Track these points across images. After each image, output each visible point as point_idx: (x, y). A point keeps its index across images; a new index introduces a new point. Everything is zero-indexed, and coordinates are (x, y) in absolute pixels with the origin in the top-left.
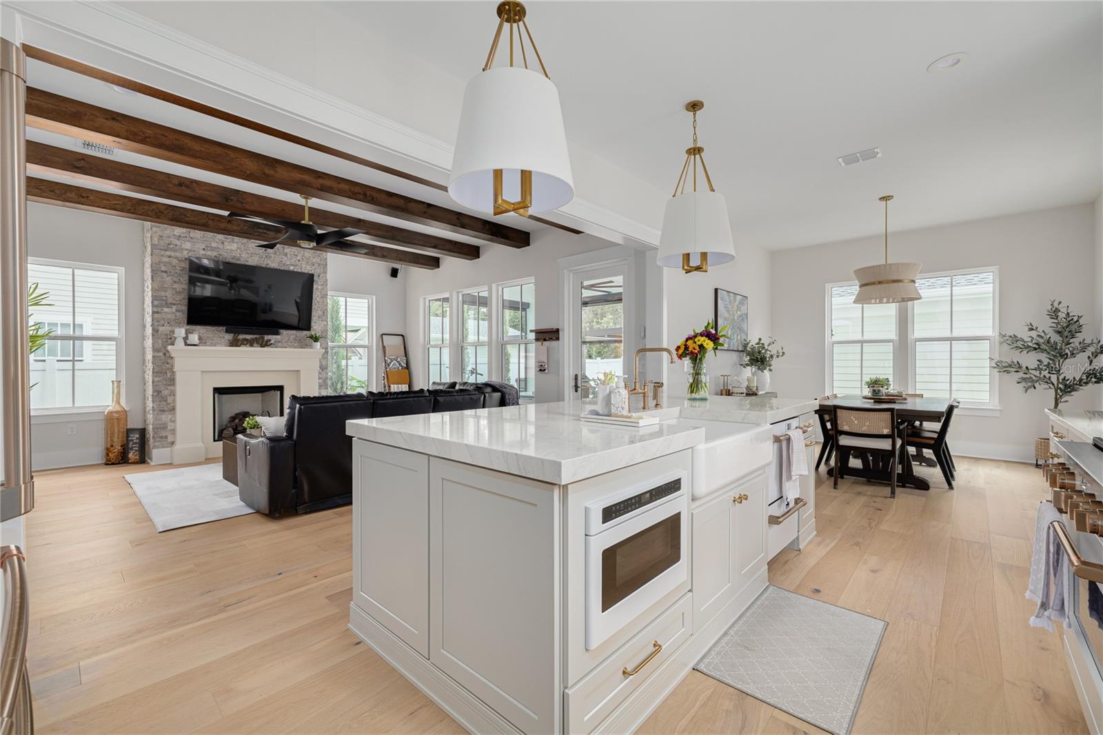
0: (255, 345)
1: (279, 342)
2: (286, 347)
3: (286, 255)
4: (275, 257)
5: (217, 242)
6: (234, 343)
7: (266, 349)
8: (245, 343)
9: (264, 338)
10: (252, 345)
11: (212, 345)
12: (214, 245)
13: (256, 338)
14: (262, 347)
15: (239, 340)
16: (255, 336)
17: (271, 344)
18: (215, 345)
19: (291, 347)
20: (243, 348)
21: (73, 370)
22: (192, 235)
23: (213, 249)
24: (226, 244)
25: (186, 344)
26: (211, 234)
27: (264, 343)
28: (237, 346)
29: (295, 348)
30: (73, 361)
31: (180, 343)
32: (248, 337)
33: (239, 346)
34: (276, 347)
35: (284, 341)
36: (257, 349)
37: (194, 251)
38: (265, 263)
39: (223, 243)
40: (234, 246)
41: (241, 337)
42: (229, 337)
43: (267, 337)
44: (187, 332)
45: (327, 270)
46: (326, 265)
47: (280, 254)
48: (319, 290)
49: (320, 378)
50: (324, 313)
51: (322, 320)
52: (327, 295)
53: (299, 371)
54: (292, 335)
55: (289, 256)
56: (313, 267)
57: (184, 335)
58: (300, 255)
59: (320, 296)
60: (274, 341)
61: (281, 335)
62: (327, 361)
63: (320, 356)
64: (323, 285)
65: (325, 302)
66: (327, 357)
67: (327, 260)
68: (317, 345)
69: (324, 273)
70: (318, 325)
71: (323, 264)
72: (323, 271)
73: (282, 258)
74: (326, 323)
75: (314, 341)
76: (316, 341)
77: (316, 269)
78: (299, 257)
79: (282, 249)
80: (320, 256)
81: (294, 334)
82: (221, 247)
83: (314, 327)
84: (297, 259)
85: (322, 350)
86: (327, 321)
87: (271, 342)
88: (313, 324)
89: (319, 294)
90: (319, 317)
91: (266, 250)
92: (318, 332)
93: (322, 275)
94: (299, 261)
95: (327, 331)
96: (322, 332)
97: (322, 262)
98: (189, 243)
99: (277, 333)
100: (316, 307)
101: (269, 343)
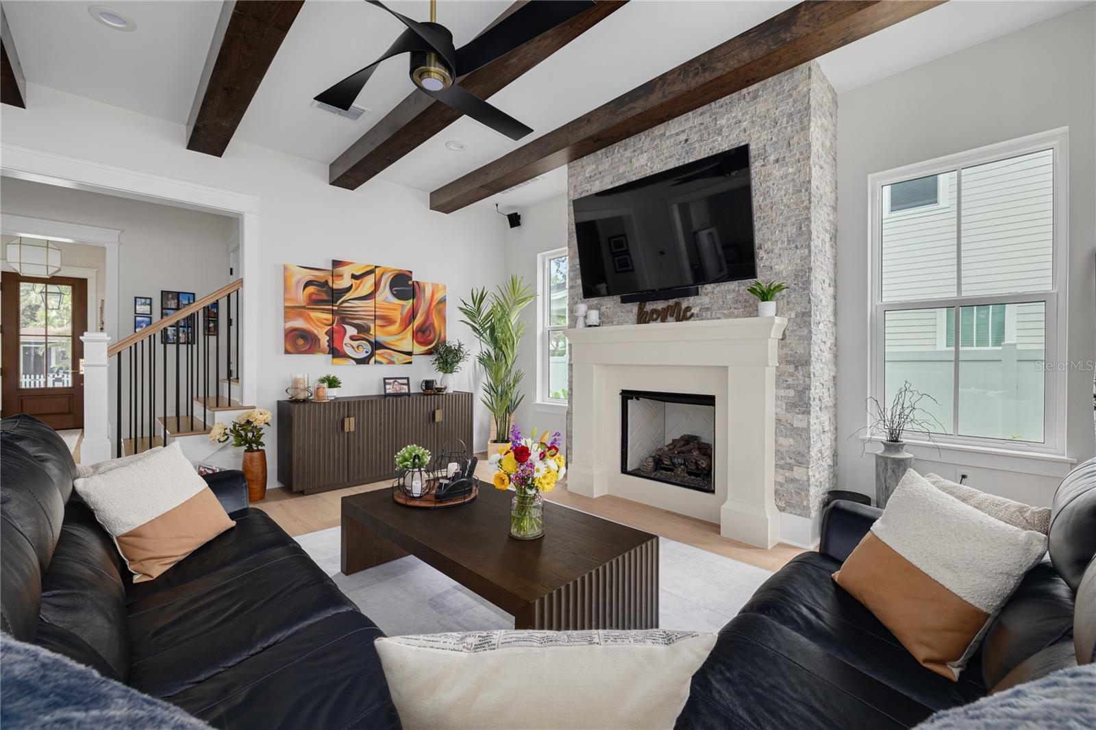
0: (669, 318)
1: (707, 309)
2: (721, 318)
6: (643, 318)
7: (684, 323)
8: (655, 316)
9: (678, 304)
10: (663, 320)
11: (618, 324)
12: (622, 170)
13: (669, 307)
14: (678, 320)
15: (647, 312)
18: (621, 324)
19: (728, 317)
20: (653, 327)
23: (619, 177)
24: (634, 160)
25: (585, 326)
27: (682, 313)
28: (647, 322)
29: (737, 317)
31: (581, 325)
32: (659, 305)
33: (650, 322)
34: (704, 319)
35: (715, 307)
36: (671, 326)
39: (631, 162)
41: (649, 307)
42: (634, 308)
43: (684, 303)
45: (809, 121)
46: (808, 107)
47: (709, 135)
48: (789, 178)
49: (789, 387)
50: (801, 228)
51: (797, 247)
52: (809, 182)
53: (727, 367)
54: (729, 291)
55: (725, 132)
56: (776, 130)
57: (584, 314)
58: (748, 117)
59: (791, 191)
60: (698, 309)
61: (710, 295)
62: (809, 344)
63: (776, 334)
64: (799, 161)
65: (803, 201)
66: (809, 338)
67: (811, 94)
68: (769, 308)
69: (802, 130)
70: (787, 261)
71: (799, 112)
72: (798, 127)
73: (714, 141)
74: (806, 251)
75: (764, 300)
76: (767, 300)
77: (783, 130)
78: (745, 124)
79: (713, 124)
80: (791, 96)
81: (734, 291)
82: (629, 169)
83: (777, 267)
84: (742, 128)
85: (778, 320)
86: (809, 246)
87: (692, 311)
88: (760, 265)
89: (788, 186)
90: (789, 241)
91: (686, 141)
92: (784, 278)
93: (796, 139)
94: (745, 131)
95: (810, 269)
96: (796, 276)
97: (799, 106)
98: (597, 182)
99: (697, 294)
100: (781, 220)
101: (689, 314)
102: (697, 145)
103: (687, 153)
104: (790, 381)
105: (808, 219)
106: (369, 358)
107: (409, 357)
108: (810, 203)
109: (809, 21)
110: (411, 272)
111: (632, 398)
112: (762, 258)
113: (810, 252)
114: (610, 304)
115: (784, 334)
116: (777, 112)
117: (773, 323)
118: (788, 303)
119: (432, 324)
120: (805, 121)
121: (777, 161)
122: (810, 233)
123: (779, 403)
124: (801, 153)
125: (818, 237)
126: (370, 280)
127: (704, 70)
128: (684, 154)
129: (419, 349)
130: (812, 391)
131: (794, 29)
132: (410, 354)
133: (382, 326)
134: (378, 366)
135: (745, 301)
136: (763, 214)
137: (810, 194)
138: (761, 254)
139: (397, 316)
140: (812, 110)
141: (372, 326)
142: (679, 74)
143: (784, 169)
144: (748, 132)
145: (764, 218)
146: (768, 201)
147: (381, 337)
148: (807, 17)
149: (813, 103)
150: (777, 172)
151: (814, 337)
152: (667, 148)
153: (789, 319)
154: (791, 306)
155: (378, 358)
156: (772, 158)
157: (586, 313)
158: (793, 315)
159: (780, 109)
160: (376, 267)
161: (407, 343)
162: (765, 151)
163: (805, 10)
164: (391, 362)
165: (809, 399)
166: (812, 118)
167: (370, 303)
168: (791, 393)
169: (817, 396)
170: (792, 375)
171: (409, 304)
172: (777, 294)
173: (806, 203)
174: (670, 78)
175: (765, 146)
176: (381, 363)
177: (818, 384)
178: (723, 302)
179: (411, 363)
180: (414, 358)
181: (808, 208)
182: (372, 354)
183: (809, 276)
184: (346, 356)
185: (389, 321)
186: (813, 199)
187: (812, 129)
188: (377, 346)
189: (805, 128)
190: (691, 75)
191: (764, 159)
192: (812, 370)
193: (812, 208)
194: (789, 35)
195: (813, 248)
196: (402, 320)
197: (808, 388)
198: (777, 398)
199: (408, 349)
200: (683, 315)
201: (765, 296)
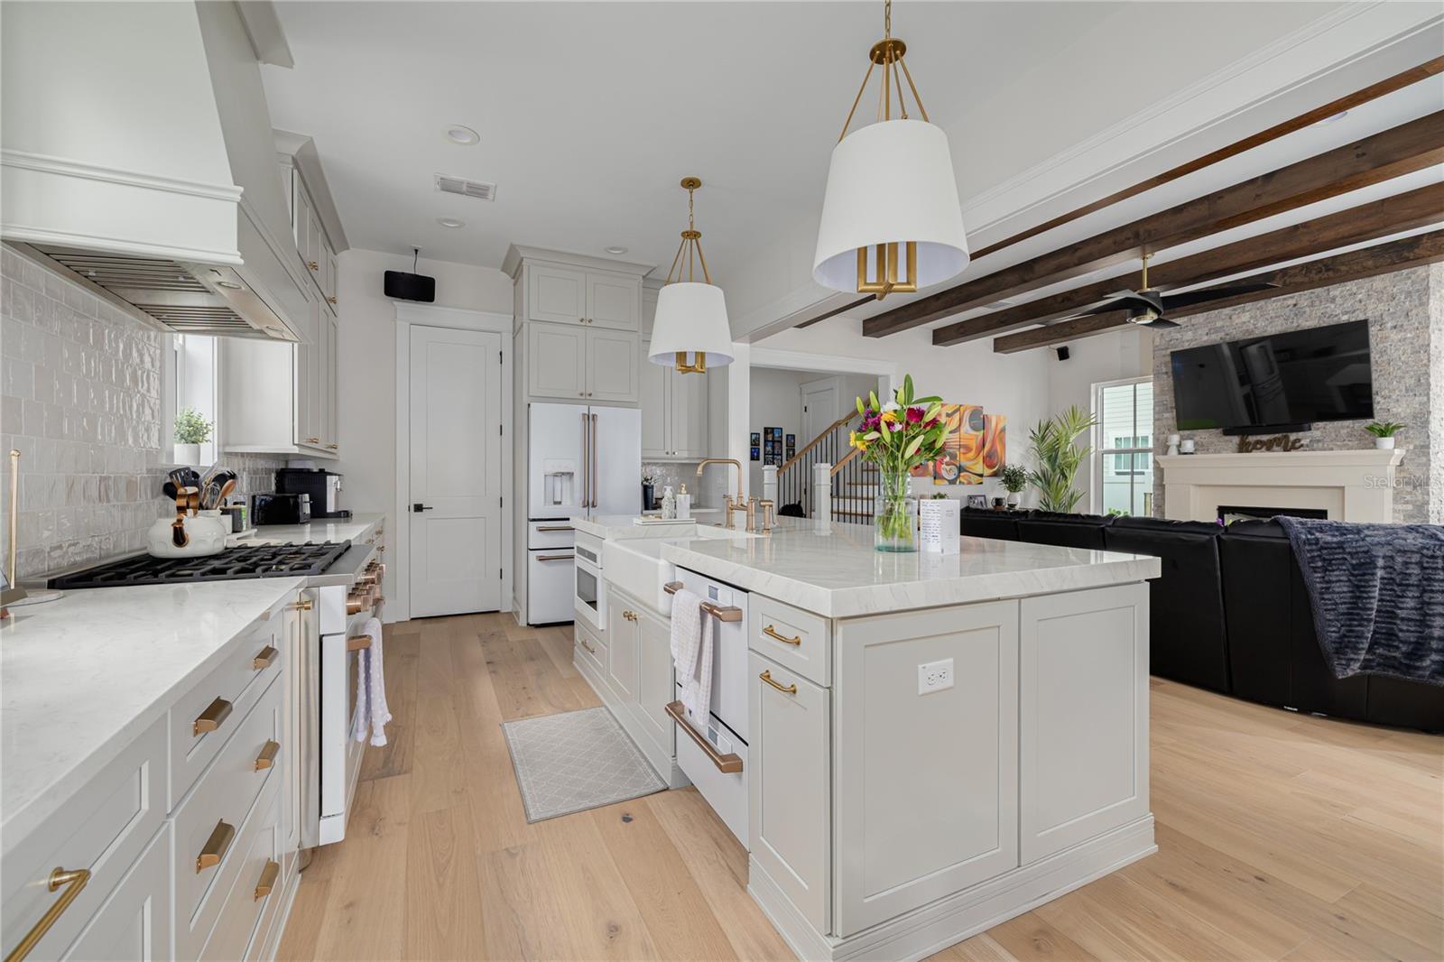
0: (1275, 448)
1: (1319, 441)
2: (1332, 449)
3: (1333, 300)
4: (1312, 311)
5: (1223, 320)
6: (1243, 448)
7: (1293, 453)
8: (1259, 446)
9: (1287, 437)
10: (1269, 449)
11: (1215, 452)
12: (1219, 324)
13: (1275, 439)
14: (1286, 450)
15: (1249, 443)
16: (1277, 435)
17: (1302, 446)
18: (1219, 452)
19: (1341, 448)
20: (1255, 454)
21: (1132, 483)
22: (1193, 321)
23: (1217, 330)
24: (1234, 317)
25: (1180, 453)
26: (1216, 311)
27: (1290, 444)
28: (1248, 451)
30: (1133, 473)
31: (1173, 451)
32: (1265, 438)
33: (1251, 452)
34: (1313, 450)
36: (1278, 455)
37: (1196, 340)
38: (1295, 324)
39: (1230, 318)
40: (1245, 317)
41: (1252, 439)
42: (1236, 439)
43: (1293, 436)
44: (1182, 438)
45: (1428, 299)
46: (1427, 289)
47: (1321, 302)
48: (1408, 341)
49: (1407, 503)
50: (1419, 380)
51: (1415, 395)
52: (1429, 345)
53: (1343, 487)
54: (1343, 428)
55: (1339, 300)
56: (1394, 303)
57: (1178, 443)
58: (1363, 291)
59: (1409, 351)
60: (1308, 440)
61: (1322, 429)
62: (1428, 470)
63: (1395, 462)
64: (1417, 329)
65: (1422, 360)
66: (1428, 464)
67: (1431, 279)
68: (1388, 442)
69: (1421, 305)
70: (1405, 406)
71: (1418, 291)
72: (1417, 303)
73: (1326, 308)
74: (1425, 399)
75: (1382, 436)
76: (1385, 436)
77: (1402, 304)
78: (1360, 296)
79: (1325, 294)
80: (1410, 278)
81: (1348, 427)
82: (1228, 324)
83: (1394, 410)
84: (1357, 299)
85: (1397, 451)
86: (1428, 395)
87: (1302, 442)
88: (1376, 407)
89: (1406, 348)
90: (1407, 390)
91: (1295, 305)
92: (1402, 419)
93: (1414, 312)
94: (1360, 301)
95: (1429, 413)
96: (1415, 417)
97: (1417, 286)
98: (1190, 333)
99: (1310, 429)
100: (1399, 373)
101: (1297, 445)
102: (1307, 309)
103: (1296, 315)
104: (1408, 498)
105: (1427, 374)
106: (956, 479)
107: (980, 478)
108: (1429, 361)
109: (1431, 247)
110: (982, 407)
111: (1228, 513)
112: (1379, 403)
113: (1429, 399)
114: (1203, 435)
115: (1402, 461)
116: (1395, 290)
117: (1392, 454)
118: (1406, 438)
119: (996, 451)
120: (1424, 299)
121: (1395, 327)
122: (1429, 385)
123: (1397, 515)
124: (1420, 323)
125: (1437, 386)
126: (957, 416)
127: (1328, 270)
128: (1292, 316)
129: (988, 472)
130: (1431, 506)
131: (1416, 250)
132: (981, 476)
133: (964, 454)
134: (962, 486)
135: (1360, 435)
136: (1380, 368)
137: (1429, 354)
138: (1377, 399)
139: (973, 444)
140: (1431, 290)
141: (958, 453)
142: (1302, 270)
143: (1403, 334)
144: (1363, 303)
145: (1381, 371)
146: (1385, 358)
147: (964, 463)
148: (1428, 244)
149: (1431, 285)
150: (1395, 336)
151: (1432, 464)
152: (1273, 310)
153: (1407, 451)
154: (1409, 440)
155: (962, 480)
156: (1389, 325)
157: (1180, 442)
158: (1411, 447)
159: (1397, 287)
160: (961, 406)
161: (979, 467)
162: (1382, 319)
163: (1427, 239)
164: (970, 483)
165: (1428, 511)
166: (1431, 296)
167: (957, 435)
168: (1410, 507)
169: (1435, 510)
170: (1410, 493)
171: (980, 434)
172: (1396, 431)
173: (1425, 361)
174: (1292, 272)
175: (1382, 315)
176: (963, 483)
177: (1436, 500)
178: (1337, 436)
179: (981, 483)
180: (984, 479)
181: (1427, 366)
182: (959, 476)
183: (1428, 418)
184: (943, 478)
185: (968, 449)
186: (1432, 357)
187: (1431, 304)
188: (961, 469)
189: (1424, 304)
190: (1314, 272)
191: (1381, 326)
192: (1431, 490)
193: (1431, 365)
194: (1412, 254)
195: (1431, 396)
196: (977, 447)
197: (1427, 503)
198: (1395, 511)
199: (980, 472)
200: (1294, 446)
201: (1383, 433)
